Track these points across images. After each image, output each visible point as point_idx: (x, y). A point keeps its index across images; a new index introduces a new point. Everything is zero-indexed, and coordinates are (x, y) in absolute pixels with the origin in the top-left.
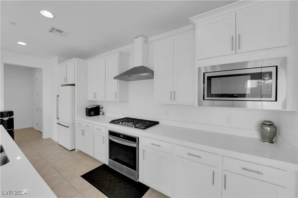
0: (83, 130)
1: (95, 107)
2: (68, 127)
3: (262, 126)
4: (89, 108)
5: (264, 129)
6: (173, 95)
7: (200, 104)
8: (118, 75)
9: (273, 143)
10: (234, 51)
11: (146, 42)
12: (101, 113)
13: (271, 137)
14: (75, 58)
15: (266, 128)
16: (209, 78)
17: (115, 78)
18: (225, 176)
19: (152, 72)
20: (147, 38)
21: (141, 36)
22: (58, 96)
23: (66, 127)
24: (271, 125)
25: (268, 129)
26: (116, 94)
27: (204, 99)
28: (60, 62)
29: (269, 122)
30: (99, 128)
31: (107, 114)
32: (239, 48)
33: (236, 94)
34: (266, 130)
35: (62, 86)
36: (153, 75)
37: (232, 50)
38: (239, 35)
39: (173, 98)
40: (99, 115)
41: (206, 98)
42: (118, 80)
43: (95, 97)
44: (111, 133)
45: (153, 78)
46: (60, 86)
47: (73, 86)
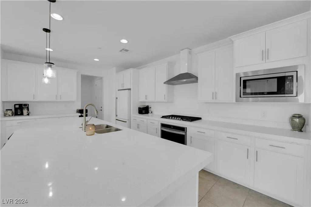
0: (139, 124)
1: (145, 106)
2: (126, 122)
3: (292, 119)
4: (142, 107)
5: (294, 121)
6: (214, 95)
7: (237, 101)
8: (167, 80)
9: (302, 131)
10: (264, 61)
11: (190, 53)
12: (150, 112)
13: (300, 127)
14: (131, 68)
15: (295, 120)
16: (245, 82)
17: (164, 83)
18: (257, 152)
19: (197, 78)
20: (191, 50)
21: (186, 48)
22: (117, 98)
23: (125, 122)
24: (300, 117)
25: (297, 120)
26: (165, 95)
27: (240, 97)
28: (118, 71)
29: (299, 115)
30: (153, 122)
31: (154, 113)
32: (268, 59)
33: (265, 92)
34: (295, 121)
35: (118, 90)
36: (197, 80)
37: (263, 60)
38: (268, 49)
39: (214, 97)
40: (148, 113)
41: (242, 96)
42: (167, 85)
43: (146, 99)
44: (163, 125)
45: (197, 82)
46: (117, 90)
47: (130, 90)
